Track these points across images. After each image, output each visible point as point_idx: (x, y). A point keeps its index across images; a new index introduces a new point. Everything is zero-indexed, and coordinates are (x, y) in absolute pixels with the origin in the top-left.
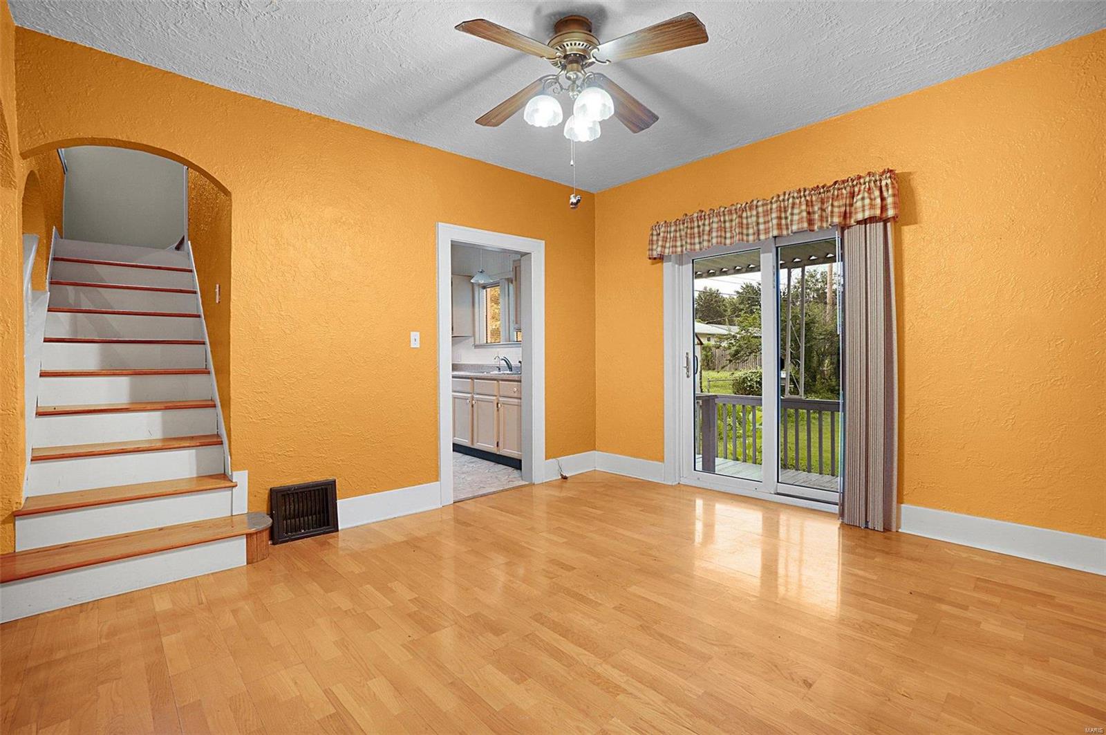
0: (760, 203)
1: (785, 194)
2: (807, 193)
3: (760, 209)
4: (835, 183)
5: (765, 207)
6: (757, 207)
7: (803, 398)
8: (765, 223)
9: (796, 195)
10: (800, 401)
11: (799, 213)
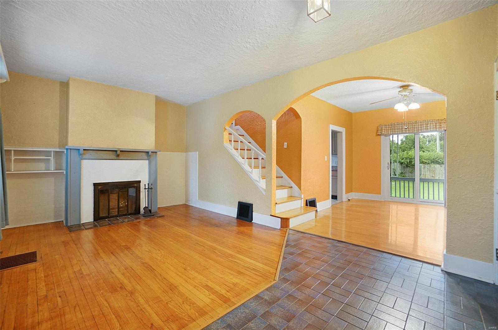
0: (419, 122)
1: (427, 120)
2: (435, 120)
3: (419, 124)
4: (444, 119)
5: (421, 123)
6: (418, 123)
7: (398, 177)
8: (421, 127)
9: (431, 121)
10: (397, 178)
11: (433, 126)
